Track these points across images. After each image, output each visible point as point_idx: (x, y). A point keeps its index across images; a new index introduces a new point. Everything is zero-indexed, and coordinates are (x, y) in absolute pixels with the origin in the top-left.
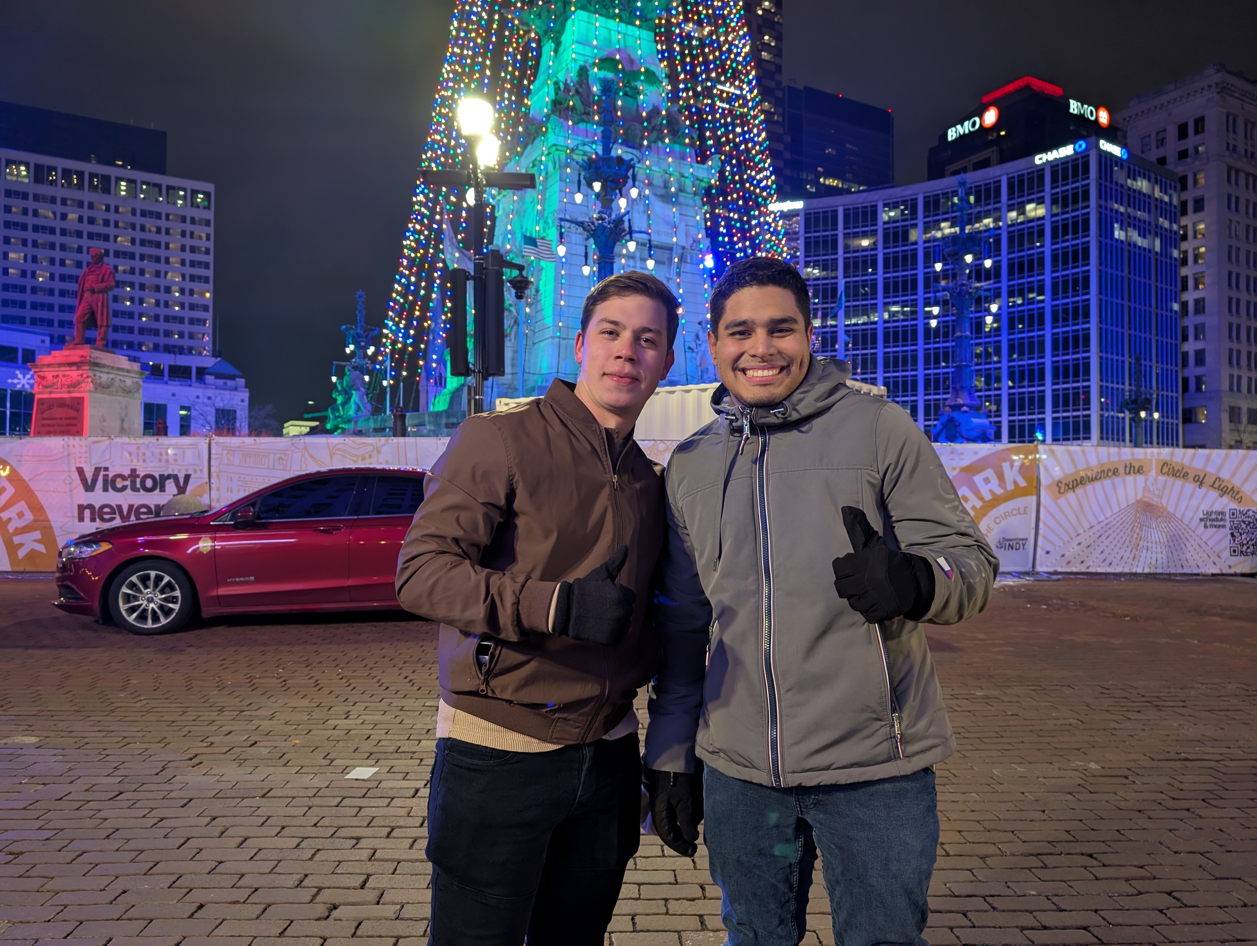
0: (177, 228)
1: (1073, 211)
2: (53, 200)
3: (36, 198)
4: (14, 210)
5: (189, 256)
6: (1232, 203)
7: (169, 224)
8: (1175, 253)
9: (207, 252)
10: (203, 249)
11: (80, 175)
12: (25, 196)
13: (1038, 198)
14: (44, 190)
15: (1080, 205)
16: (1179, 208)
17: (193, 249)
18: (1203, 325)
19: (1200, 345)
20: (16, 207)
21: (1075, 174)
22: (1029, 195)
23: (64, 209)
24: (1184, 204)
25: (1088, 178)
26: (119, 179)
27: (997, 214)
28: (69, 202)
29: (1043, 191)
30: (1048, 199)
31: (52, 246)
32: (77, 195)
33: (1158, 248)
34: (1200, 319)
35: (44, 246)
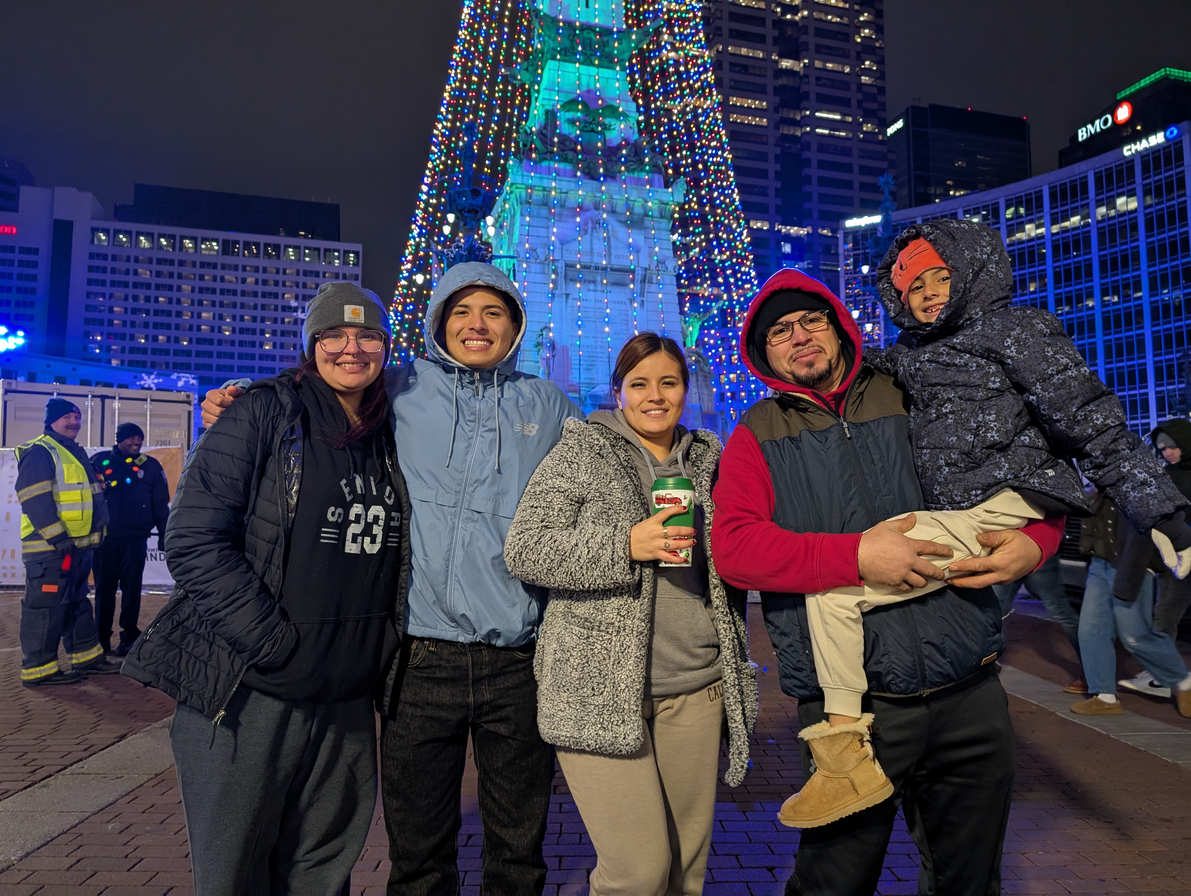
1: (1168, 201)
2: (236, 268)
3: (224, 267)
4: (206, 278)
11: (257, 245)
12: (214, 266)
13: (1128, 191)
14: (229, 260)
15: (1176, 194)
20: (208, 275)
21: (1168, 162)
22: (1118, 188)
23: (244, 274)
25: (1182, 165)
26: (287, 247)
27: (1086, 211)
28: (248, 269)
29: (1134, 183)
30: (1139, 190)
31: (234, 305)
32: (255, 262)
35: (228, 306)
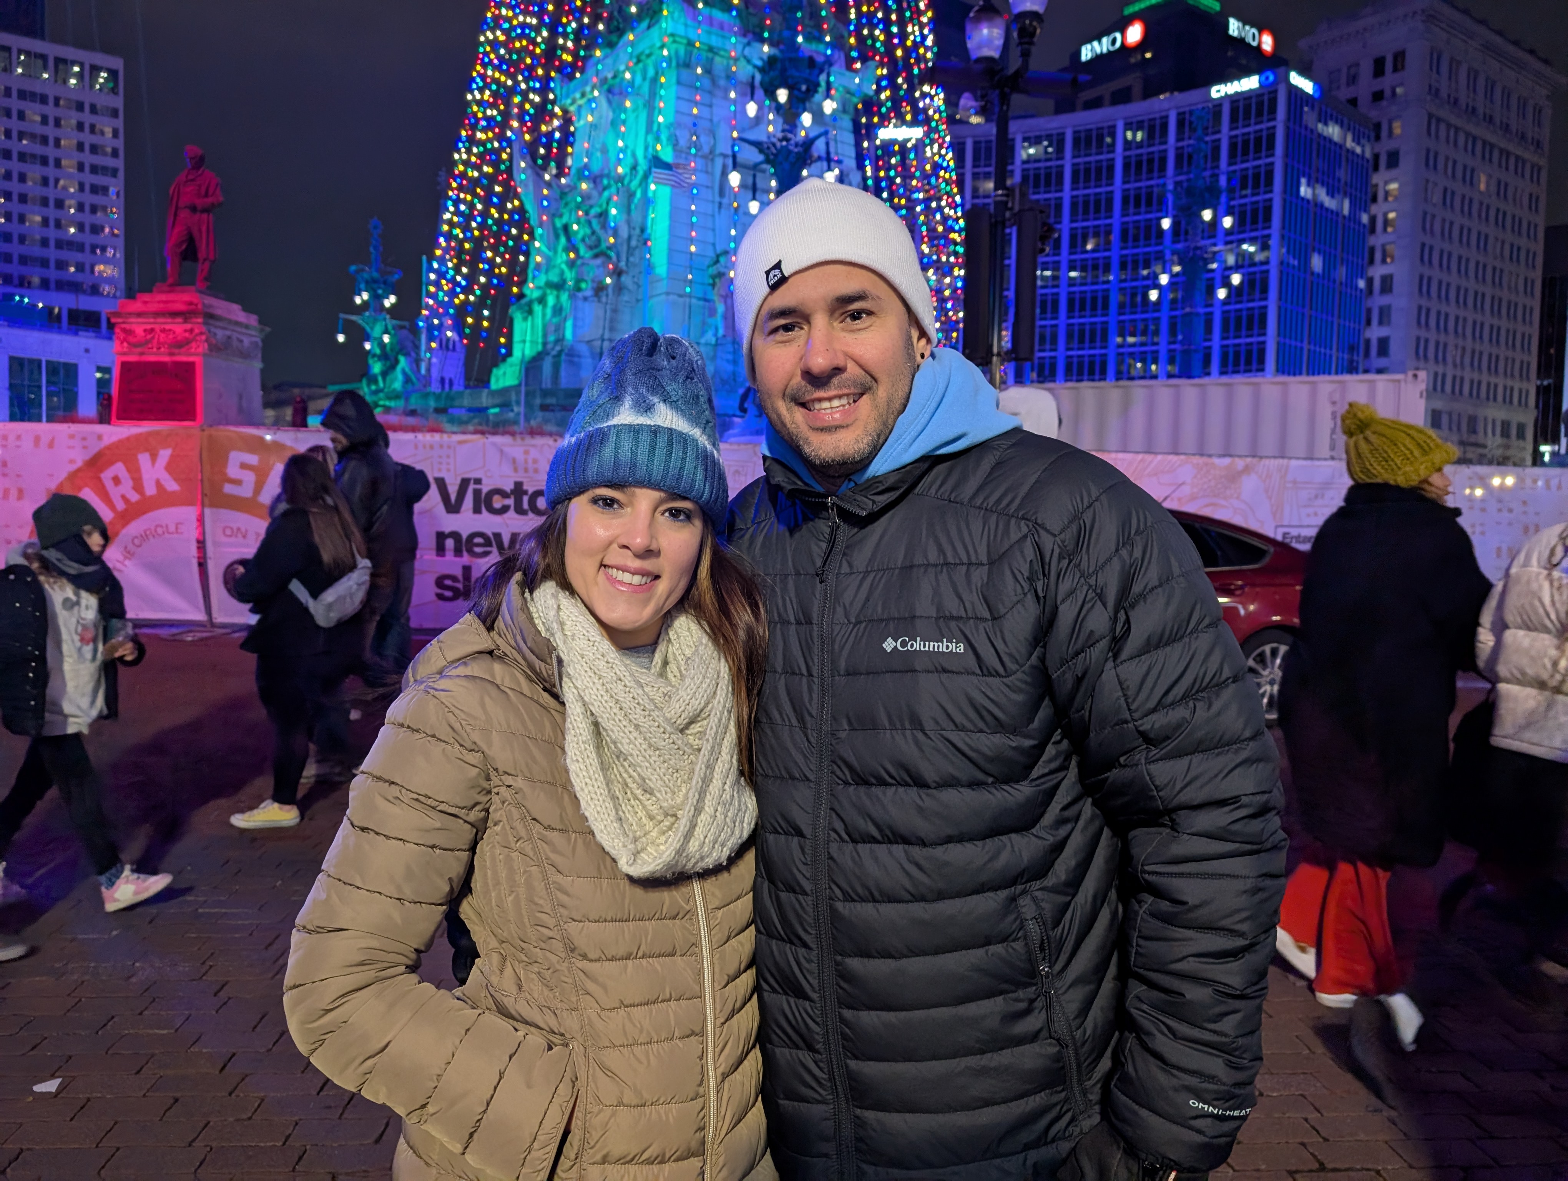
0: (71, 119)
1: (1255, 159)
5: (89, 159)
6: (1430, 160)
7: (59, 112)
8: (1365, 218)
9: (115, 153)
10: (109, 150)
13: (1213, 141)
15: (1264, 153)
16: (1371, 163)
17: (94, 149)
18: (1389, 307)
19: (1383, 332)
21: (1259, 114)
24: (1376, 157)
25: (1274, 119)
29: (1219, 132)
30: (1225, 142)
33: (1346, 211)
34: (1384, 300)
